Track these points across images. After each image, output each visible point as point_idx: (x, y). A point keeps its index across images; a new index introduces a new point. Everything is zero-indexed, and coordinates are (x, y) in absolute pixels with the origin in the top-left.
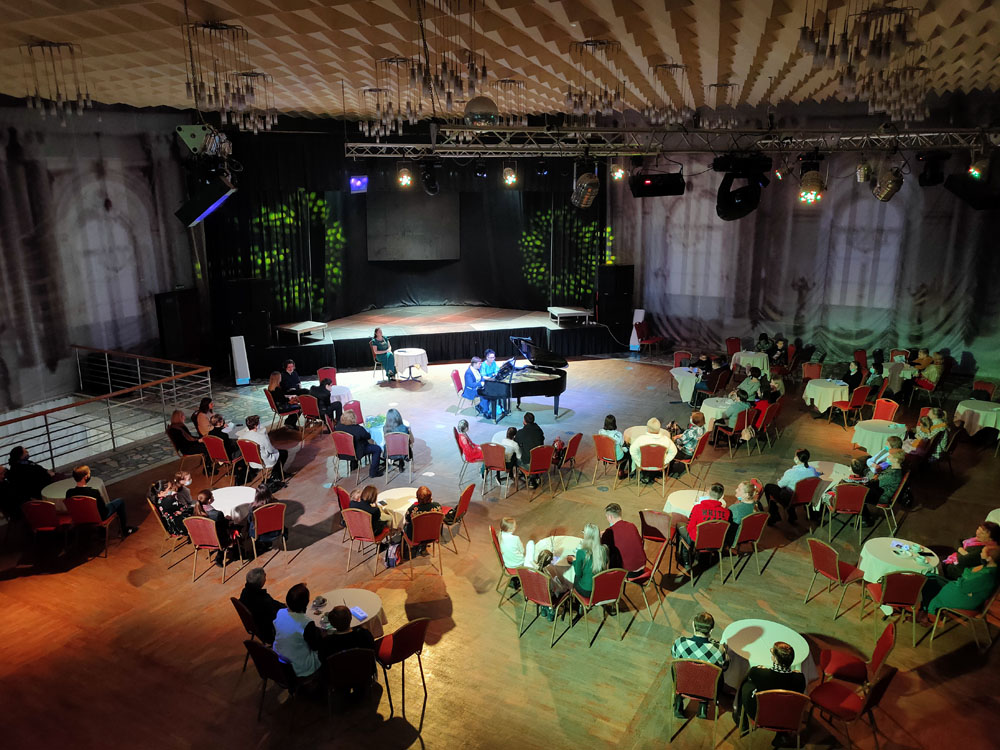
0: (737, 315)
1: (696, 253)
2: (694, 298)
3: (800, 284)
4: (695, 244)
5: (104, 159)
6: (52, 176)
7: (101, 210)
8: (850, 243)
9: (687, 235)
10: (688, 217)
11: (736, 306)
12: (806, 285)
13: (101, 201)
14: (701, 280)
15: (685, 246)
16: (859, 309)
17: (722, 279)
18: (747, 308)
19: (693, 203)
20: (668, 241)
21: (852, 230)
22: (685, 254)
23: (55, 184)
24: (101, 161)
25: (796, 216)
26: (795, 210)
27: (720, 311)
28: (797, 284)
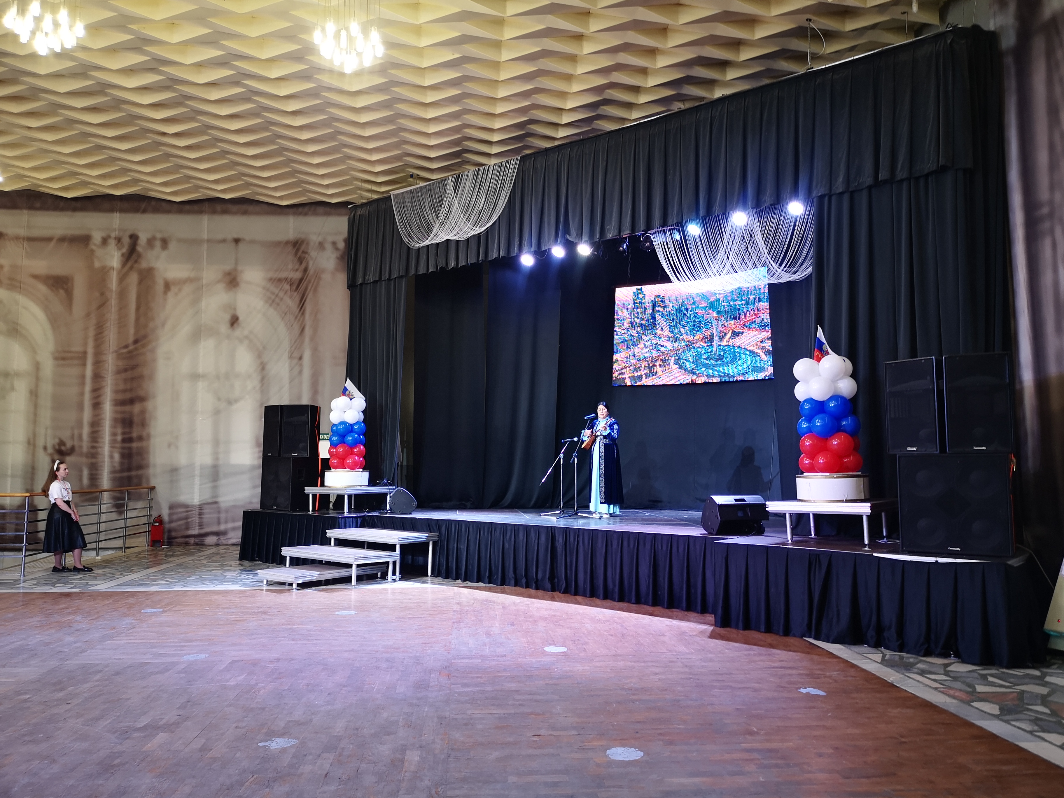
5: (239, 268)
6: (167, 286)
7: (224, 328)
13: (227, 317)
23: (170, 294)
24: (235, 270)
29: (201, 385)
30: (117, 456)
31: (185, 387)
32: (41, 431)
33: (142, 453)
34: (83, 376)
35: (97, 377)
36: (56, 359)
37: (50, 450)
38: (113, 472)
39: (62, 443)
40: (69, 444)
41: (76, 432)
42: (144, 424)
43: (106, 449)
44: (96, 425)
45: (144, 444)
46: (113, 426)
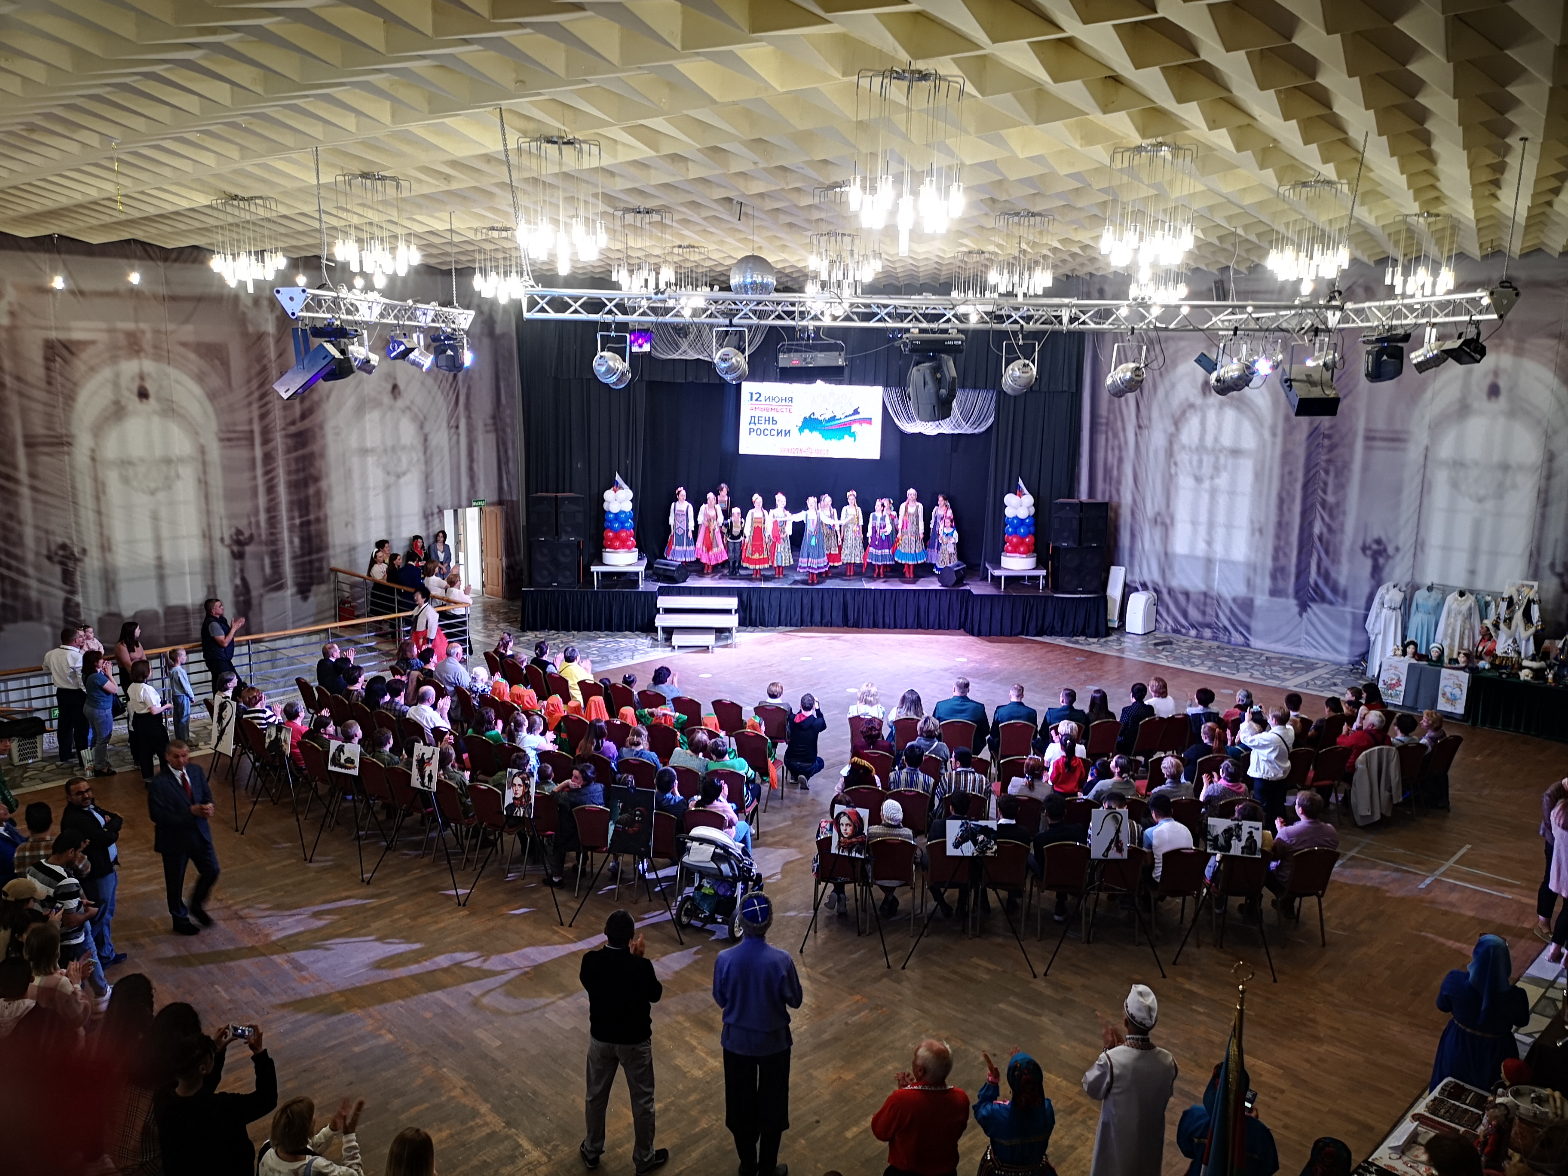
0: (1275, 592)
1: (1213, 492)
2: (1209, 562)
3: (1375, 547)
7: (387, 399)
8: (1454, 484)
9: (1200, 462)
10: (1203, 435)
11: (1274, 577)
12: (1385, 550)
13: (389, 387)
14: (1220, 533)
15: (1198, 479)
17: (1253, 533)
18: (1292, 582)
19: (1211, 415)
20: (1173, 471)
21: (1458, 464)
22: (1197, 491)
25: (1368, 438)
26: (1368, 430)
27: (1249, 583)
28: (1370, 548)
29: (370, 460)
30: (297, 541)
31: (355, 461)
32: (216, 522)
33: (322, 535)
34: (253, 460)
35: (268, 458)
36: (221, 440)
37: (227, 541)
38: (294, 558)
39: (239, 532)
40: (247, 534)
41: (253, 520)
42: (320, 506)
43: (286, 535)
44: (272, 508)
45: (322, 526)
46: (290, 510)
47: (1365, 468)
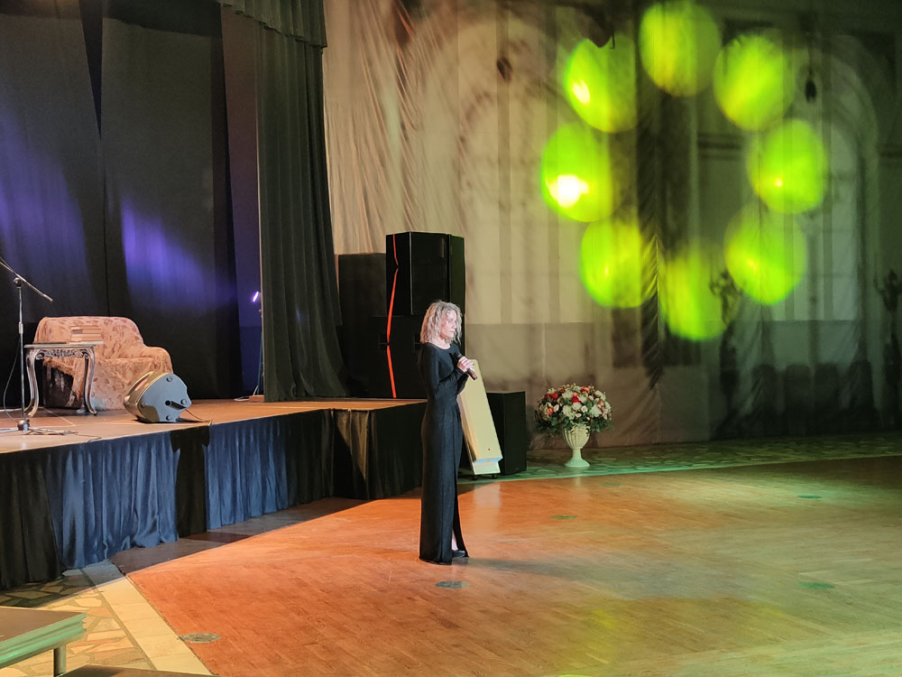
0: (621, 361)
2: (531, 330)
3: (722, 282)
4: (524, 204)
9: (505, 181)
10: (505, 140)
11: (616, 339)
14: (543, 284)
15: (504, 207)
16: (814, 325)
18: (639, 341)
19: (514, 107)
20: (466, 194)
22: (505, 226)
25: (703, 145)
26: (700, 135)
27: (587, 351)
28: (717, 285)
47: (704, 182)
